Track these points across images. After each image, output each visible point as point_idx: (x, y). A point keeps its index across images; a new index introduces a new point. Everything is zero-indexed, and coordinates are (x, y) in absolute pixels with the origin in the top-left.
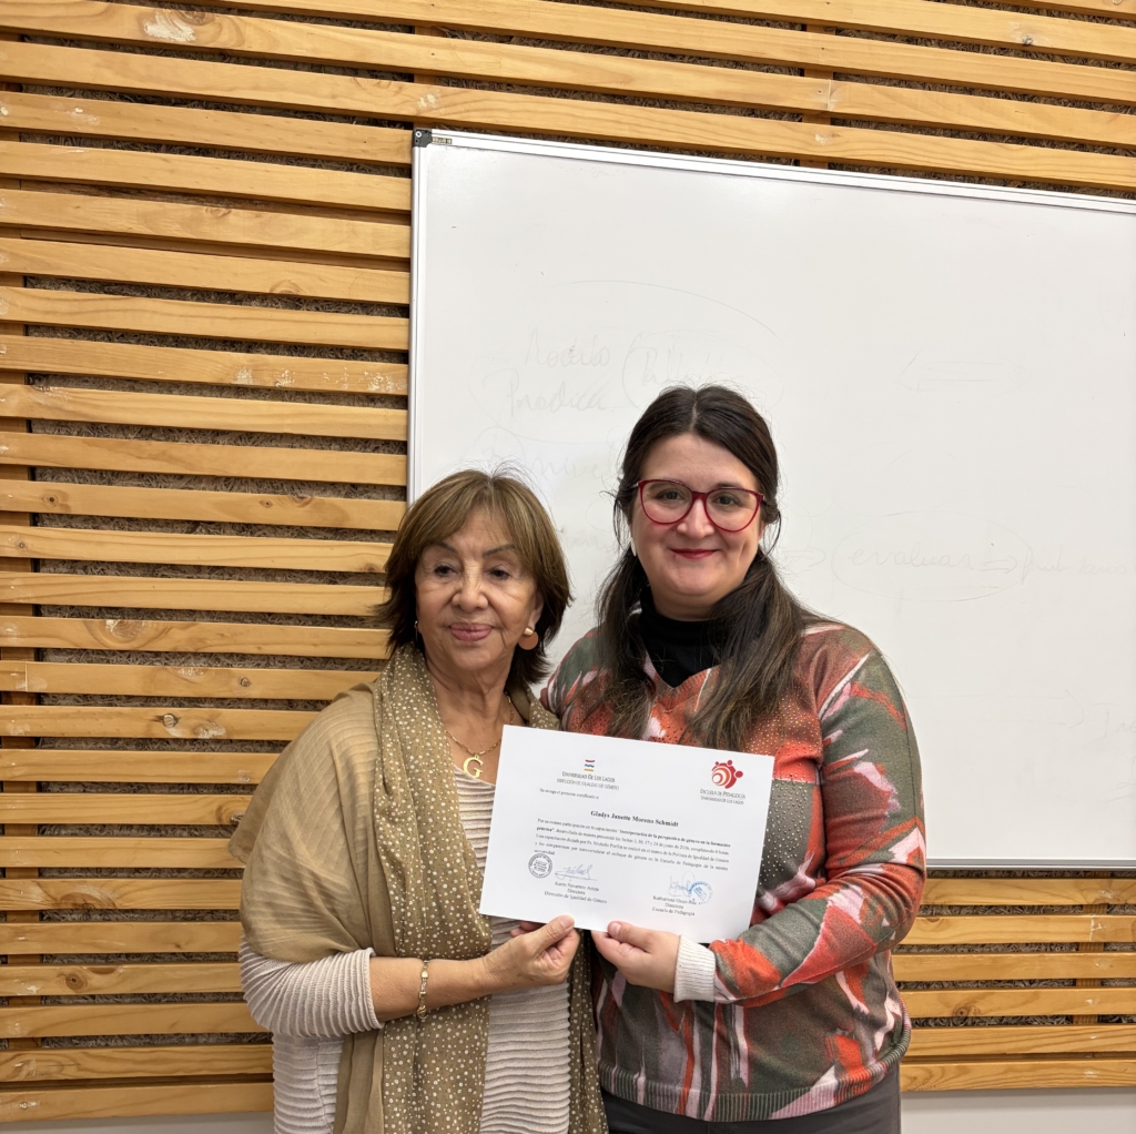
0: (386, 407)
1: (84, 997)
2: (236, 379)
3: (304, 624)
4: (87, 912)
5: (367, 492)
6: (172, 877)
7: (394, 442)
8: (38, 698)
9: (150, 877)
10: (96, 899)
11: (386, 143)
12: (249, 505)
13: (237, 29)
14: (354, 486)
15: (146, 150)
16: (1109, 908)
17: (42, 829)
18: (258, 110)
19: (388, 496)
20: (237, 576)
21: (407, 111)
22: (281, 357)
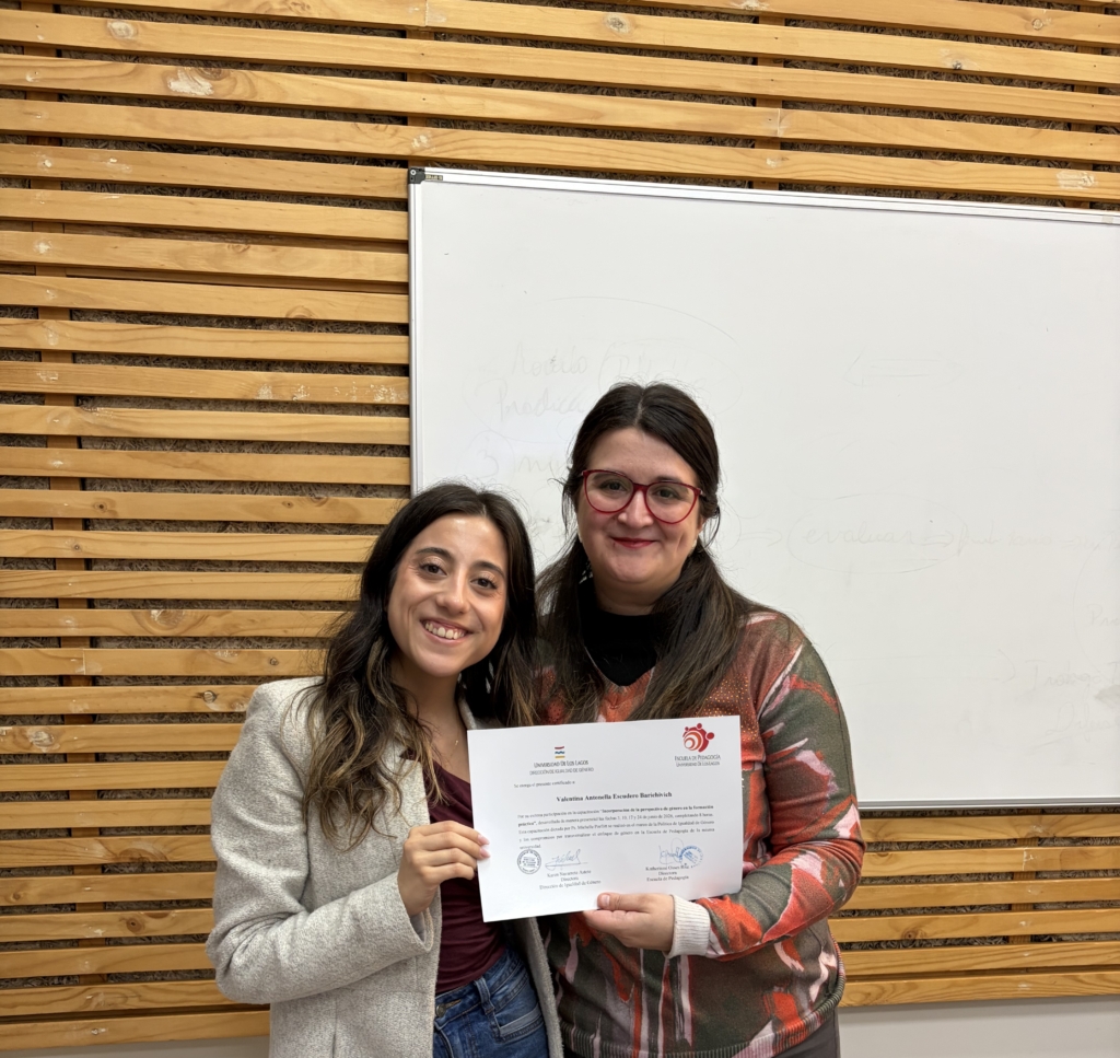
0: (390, 415)
1: (141, 939)
2: (258, 395)
4: (142, 865)
5: (375, 491)
7: (398, 446)
8: (94, 680)
9: (196, 833)
10: (149, 854)
11: (384, 181)
12: (273, 506)
13: (250, 82)
14: (364, 486)
15: (172, 194)
16: (1040, 841)
17: (100, 794)
18: (270, 153)
19: (394, 493)
20: (264, 569)
21: (402, 151)
22: (296, 374)
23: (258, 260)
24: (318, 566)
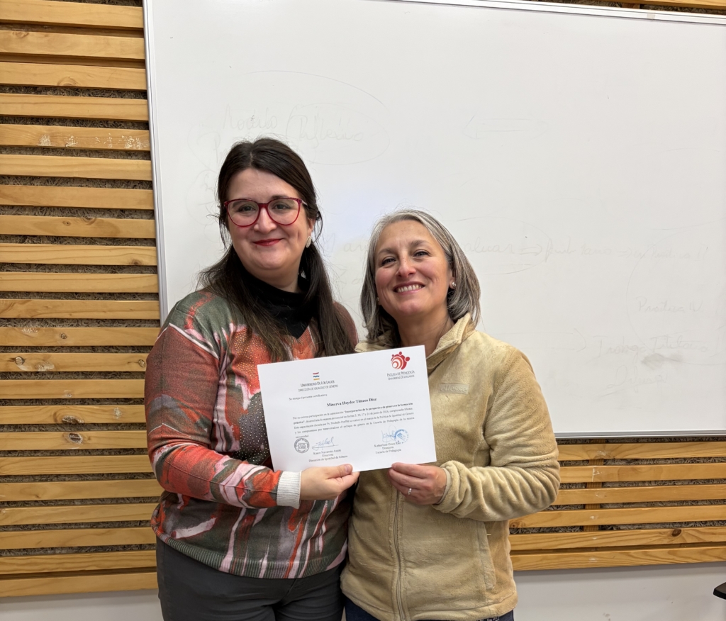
0: (138, 159)
2: (40, 143)
3: (98, 299)
5: (131, 214)
6: (31, 456)
7: (146, 181)
9: (17, 456)
12: (57, 225)
14: (123, 210)
16: (605, 461)
19: (144, 216)
22: (68, 127)
23: (35, 42)
24: (93, 269)
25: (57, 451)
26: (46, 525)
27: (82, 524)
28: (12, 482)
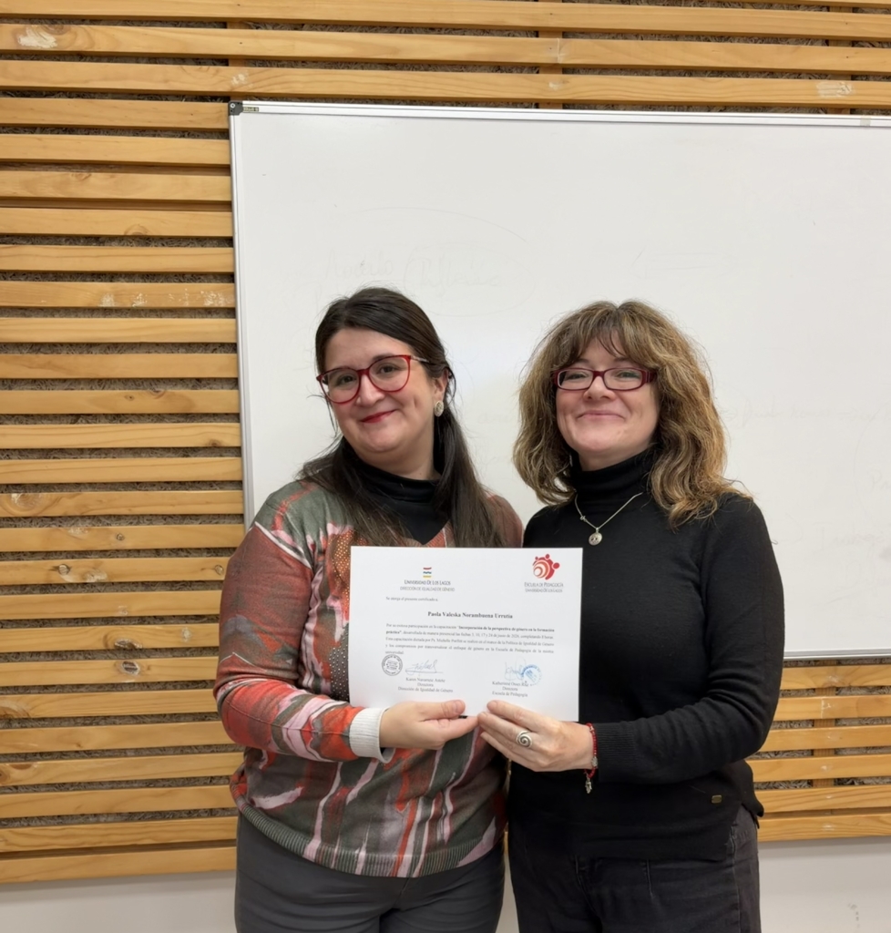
0: (220, 317)
1: (9, 788)
2: (102, 303)
3: (165, 490)
4: (8, 721)
5: (209, 384)
6: (73, 692)
7: (228, 344)
9: (56, 692)
10: (14, 711)
11: (207, 114)
12: (118, 400)
13: (89, 34)
14: (199, 380)
15: (25, 132)
16: (838, 690)
18: (110, 95)
19: (226, 386)
20: (111, 455)
21: (222, 88)
22: (136, 284)
23: (98, 185)
24: (159, 452)
25: (107, 685)
26: (89, 783)
27: (136, 781)
28: (47, 726)
